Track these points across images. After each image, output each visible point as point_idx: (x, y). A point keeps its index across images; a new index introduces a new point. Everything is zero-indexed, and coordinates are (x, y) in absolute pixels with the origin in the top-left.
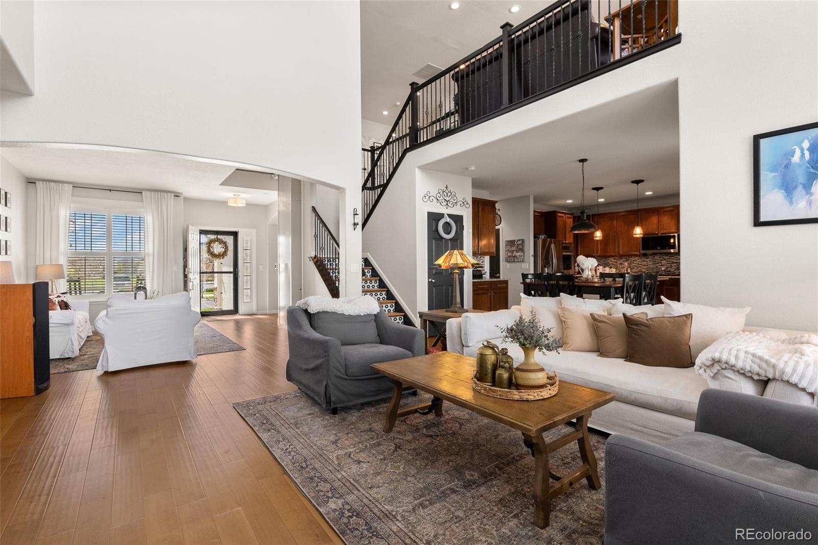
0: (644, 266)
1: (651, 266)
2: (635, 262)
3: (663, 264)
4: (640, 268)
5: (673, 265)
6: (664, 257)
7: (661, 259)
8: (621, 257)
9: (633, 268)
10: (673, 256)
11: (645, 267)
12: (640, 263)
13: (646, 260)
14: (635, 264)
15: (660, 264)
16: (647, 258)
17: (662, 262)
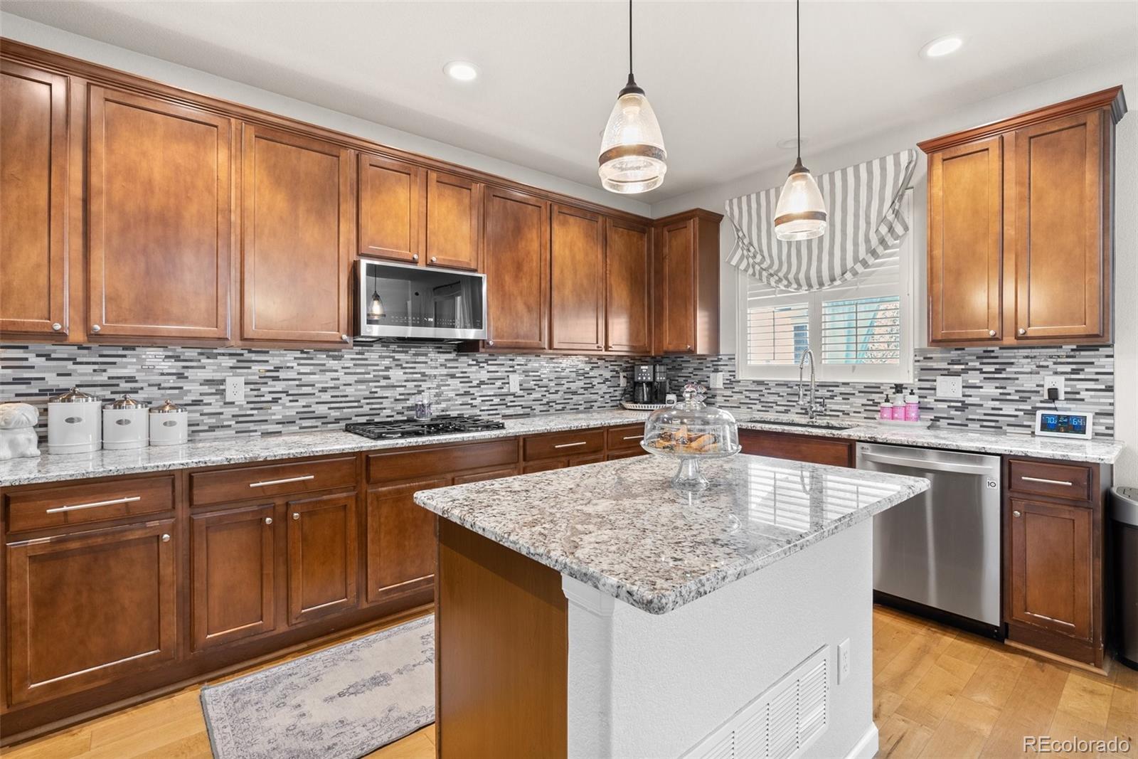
0: (324, 390)
1: (349, 390)
2: (282, 374)
3: (392, 381)
4: (302, 402)
5: (424, 385)
6: (397, 356)
7: (387, 362)
8: (208, 346)
9: (275, 401)
10: (426, 355)
11: (326, 397)
12: (305, 379)
13: (332, 363)
14: (279, 386)
15: (383, 383)
16: (340, 358)
17: (391, 373)
